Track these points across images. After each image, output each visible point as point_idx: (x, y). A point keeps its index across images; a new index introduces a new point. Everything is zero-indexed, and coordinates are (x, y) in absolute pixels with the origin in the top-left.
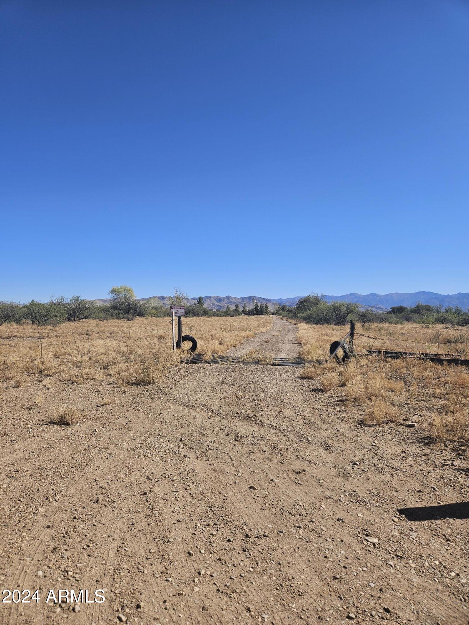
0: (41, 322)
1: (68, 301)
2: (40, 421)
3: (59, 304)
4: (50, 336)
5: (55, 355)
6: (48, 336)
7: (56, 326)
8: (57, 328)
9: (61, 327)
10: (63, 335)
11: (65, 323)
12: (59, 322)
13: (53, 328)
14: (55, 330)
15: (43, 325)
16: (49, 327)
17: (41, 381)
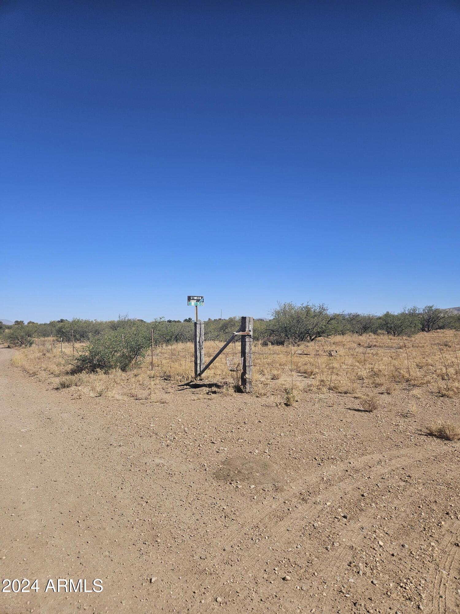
0: (396, 333)
1: (421, 311)
2: (418, 430)
3: (412, 315)
4: (407, 346)
5: (417, 366)
6: (405, 346)
7: (411, 337)
8: (413, 339)
9: (417, 337)
10: (420, 345)
11: (419, 334)
12: (415, 333)
13: (409, 338)
14: (411, 341)
15: (399, 335)
16: (404, 338)
17: (409, 390)
